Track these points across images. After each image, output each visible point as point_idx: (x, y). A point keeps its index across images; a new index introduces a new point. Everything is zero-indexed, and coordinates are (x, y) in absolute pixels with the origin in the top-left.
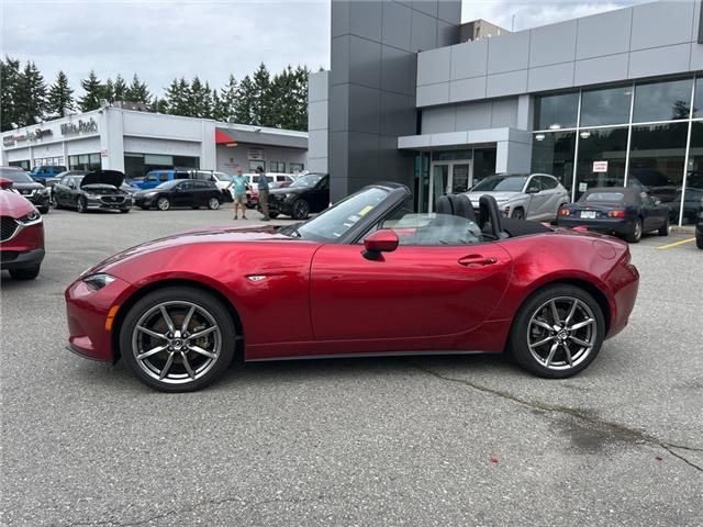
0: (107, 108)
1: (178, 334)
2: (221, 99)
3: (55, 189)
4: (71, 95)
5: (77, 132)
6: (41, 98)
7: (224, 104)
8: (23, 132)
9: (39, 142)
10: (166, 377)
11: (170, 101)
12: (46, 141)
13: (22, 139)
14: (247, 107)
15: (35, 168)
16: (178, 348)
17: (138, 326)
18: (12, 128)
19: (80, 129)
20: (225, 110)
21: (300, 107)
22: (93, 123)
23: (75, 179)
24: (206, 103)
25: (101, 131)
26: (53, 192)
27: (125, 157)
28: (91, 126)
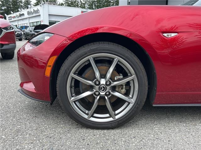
0: (43, 4)
1: (103, 82)
2: (83, 2)
3: (25, 32)
4: (31, 3)
5: (33, 14)
6: (21, 4)
7: (84, 4)
8: (15, 15)
9: (20, 18)
10: (92, 116)
11: (65, 3)
12: (22, 17)
13: (14, 17)
14: (92, 4)
15: (18, 27)
16: (103, 93)
17: (72, 74)
18: (11, 14)
19: (34, 13)
20: (84, 6)
21: (112, 4)
22: (38, 10)
23: (32, 28)
24: (77, 4)
25: (41, 13)
26: (24, 34)
27: (49, 22)
28: (37, 11)
